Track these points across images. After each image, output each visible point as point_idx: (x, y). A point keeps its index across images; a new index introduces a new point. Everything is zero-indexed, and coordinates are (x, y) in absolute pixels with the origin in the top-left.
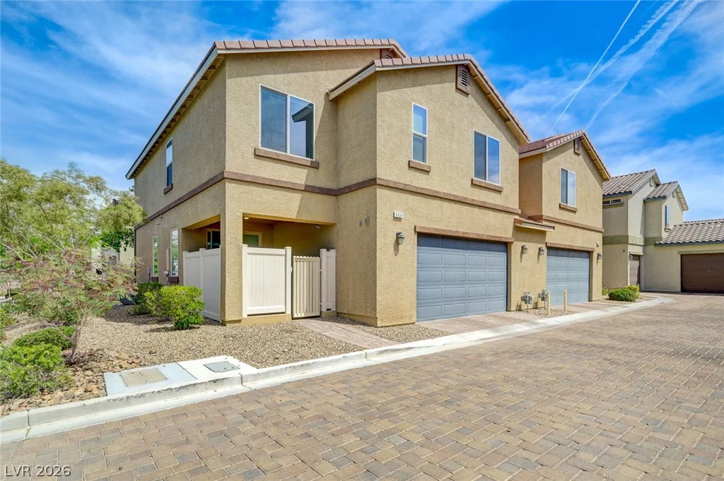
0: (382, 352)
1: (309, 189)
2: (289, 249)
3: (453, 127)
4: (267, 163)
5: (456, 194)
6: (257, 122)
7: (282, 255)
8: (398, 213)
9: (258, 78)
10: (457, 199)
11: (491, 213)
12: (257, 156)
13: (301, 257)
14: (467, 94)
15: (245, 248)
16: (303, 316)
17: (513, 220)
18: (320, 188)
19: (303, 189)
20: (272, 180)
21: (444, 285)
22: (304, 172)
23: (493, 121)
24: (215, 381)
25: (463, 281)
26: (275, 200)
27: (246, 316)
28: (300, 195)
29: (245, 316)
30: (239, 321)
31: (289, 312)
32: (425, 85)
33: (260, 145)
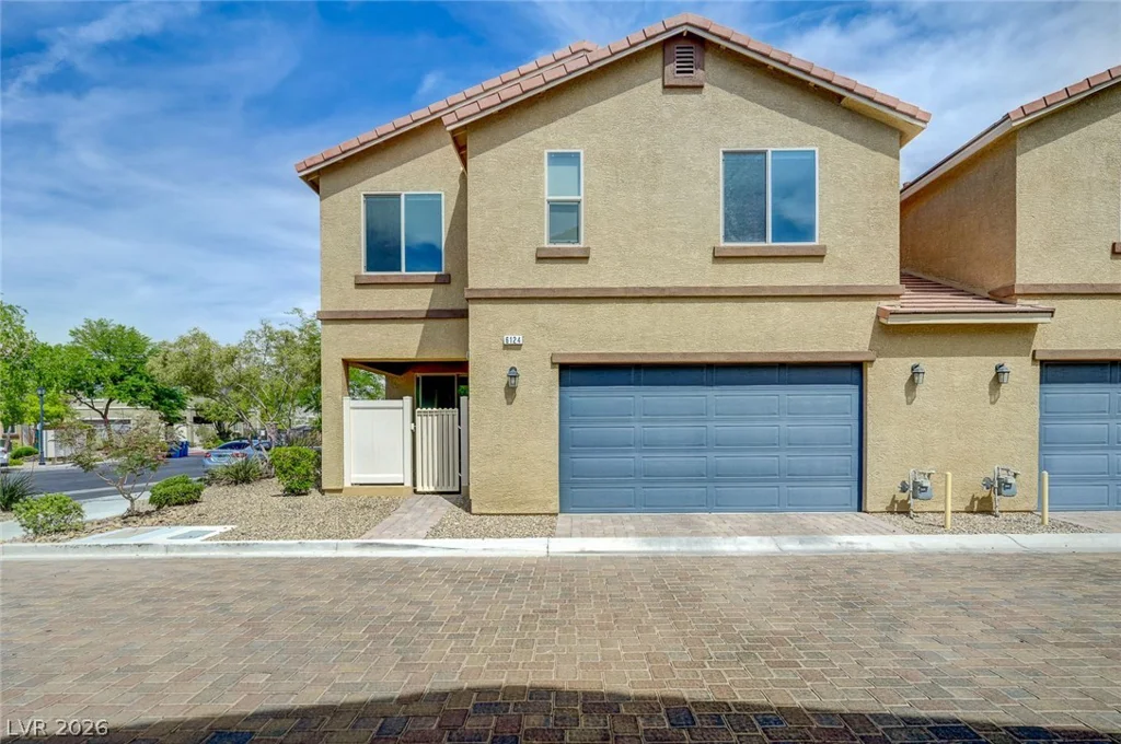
0: (364, 545)
1: (433, 315)
2: (408, 400)
3: (657, 162)
4: (373, 291)
5: (661, 284)
6: (359, 243)
7: (399, 408)
8: (511, 338)
9: (359, 187)
10: (667, 294)
11: (786, 307)
12: (359, 285)
13: (429, 409)
14: (698, 88)
15: (347, 402)
16: (432, 489)
17: (875, 312)
18: (451, 311)
19: (424, 316)
20: (378, 312)
21: (641, 451)
22: (427, 293)
23: (791, 113)
24: (140, 546)
25: (698, 445)
26: (384, 337)
27: (350, 485)
28: (422, 325)
29: (347, 484)
30: (340, 491)
31: (408, 483)
32: (577, 110)
33: (363, 269)
